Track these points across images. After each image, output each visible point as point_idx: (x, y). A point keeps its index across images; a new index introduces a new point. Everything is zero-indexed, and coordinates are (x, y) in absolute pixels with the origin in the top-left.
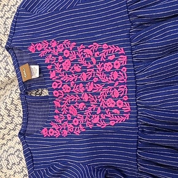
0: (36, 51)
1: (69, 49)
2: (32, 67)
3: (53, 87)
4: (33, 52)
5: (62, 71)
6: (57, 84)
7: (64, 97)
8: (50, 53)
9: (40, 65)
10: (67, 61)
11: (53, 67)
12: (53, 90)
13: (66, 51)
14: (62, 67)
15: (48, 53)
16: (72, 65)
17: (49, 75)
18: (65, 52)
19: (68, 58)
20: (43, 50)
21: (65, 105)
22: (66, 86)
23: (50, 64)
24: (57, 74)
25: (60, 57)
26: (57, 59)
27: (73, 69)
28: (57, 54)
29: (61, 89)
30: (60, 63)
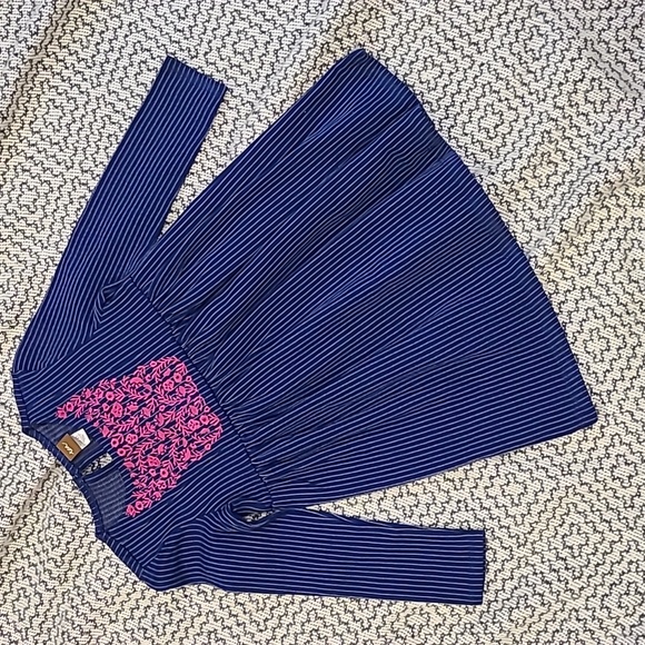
0: (68, 413)
1: (110, 390)
2: (75, 435)
3: (114, 446)
4: (65, 417)
5: (115, 420)
6: (117, 440)
7: (134, 450)
8: (88, 407)
9: (84, 428)
10: (114, 405)
11: (101, 422)
12: (116, 449)
13: (108, 393)
14: (112, 415)
15: (85, 409)
16: (124, 406)
17: (101, 434)
18: (107, 396)
19: (114, 400)
20: (76, 408)
21: (140, 461)
22: (130, 436)
23: (95, 421)
24: (111, 428)
25: (105, 405)
26: (102, 410)
27: (128, 410)
28: (98, 403)
29: (125, 443)
30: (107, 413)
